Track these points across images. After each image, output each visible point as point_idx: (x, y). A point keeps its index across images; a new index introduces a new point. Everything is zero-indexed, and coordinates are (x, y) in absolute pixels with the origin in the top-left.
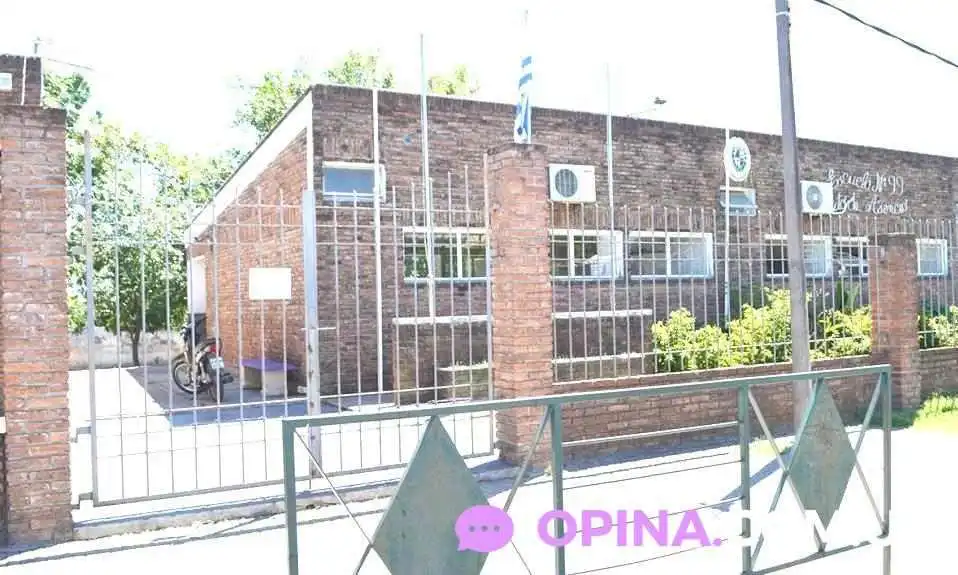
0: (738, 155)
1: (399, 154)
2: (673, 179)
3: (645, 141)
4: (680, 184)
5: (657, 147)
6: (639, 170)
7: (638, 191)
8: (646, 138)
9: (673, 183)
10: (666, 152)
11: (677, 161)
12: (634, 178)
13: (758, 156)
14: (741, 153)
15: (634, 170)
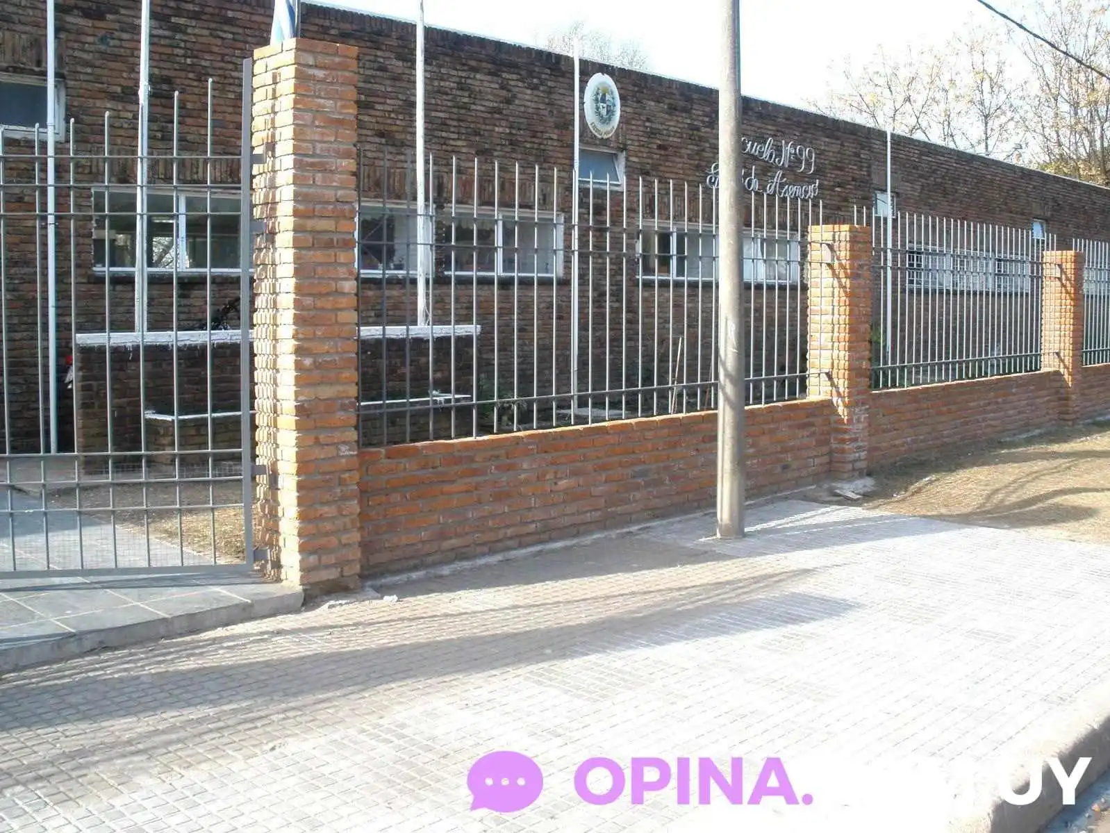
0: (603, 100)
1: (87, 64)
2: (510, 128)
3: (473, 69)
4: (521, 135)
5: (489, 78)
6: (463, 111)
7: (459, 143)
8: (473, 63)
9: (510, 134)
10: (502, 87)
11: (517, 102)
12: (455, 123)
13: (629, 102)
14: (608, 97)
15: (455, 110)
